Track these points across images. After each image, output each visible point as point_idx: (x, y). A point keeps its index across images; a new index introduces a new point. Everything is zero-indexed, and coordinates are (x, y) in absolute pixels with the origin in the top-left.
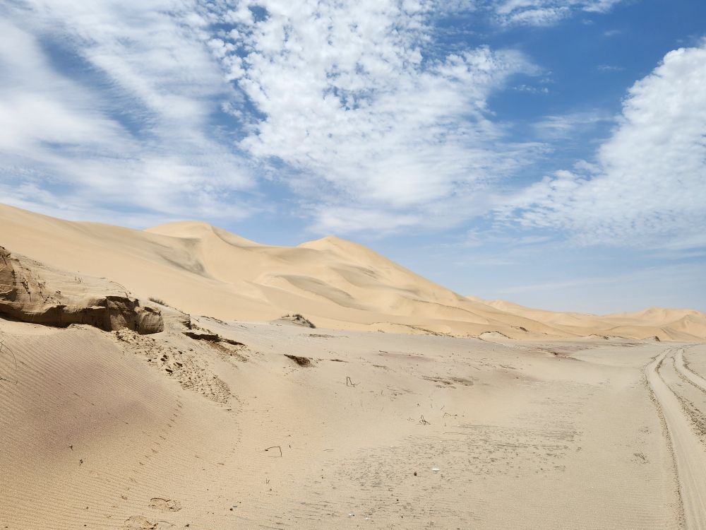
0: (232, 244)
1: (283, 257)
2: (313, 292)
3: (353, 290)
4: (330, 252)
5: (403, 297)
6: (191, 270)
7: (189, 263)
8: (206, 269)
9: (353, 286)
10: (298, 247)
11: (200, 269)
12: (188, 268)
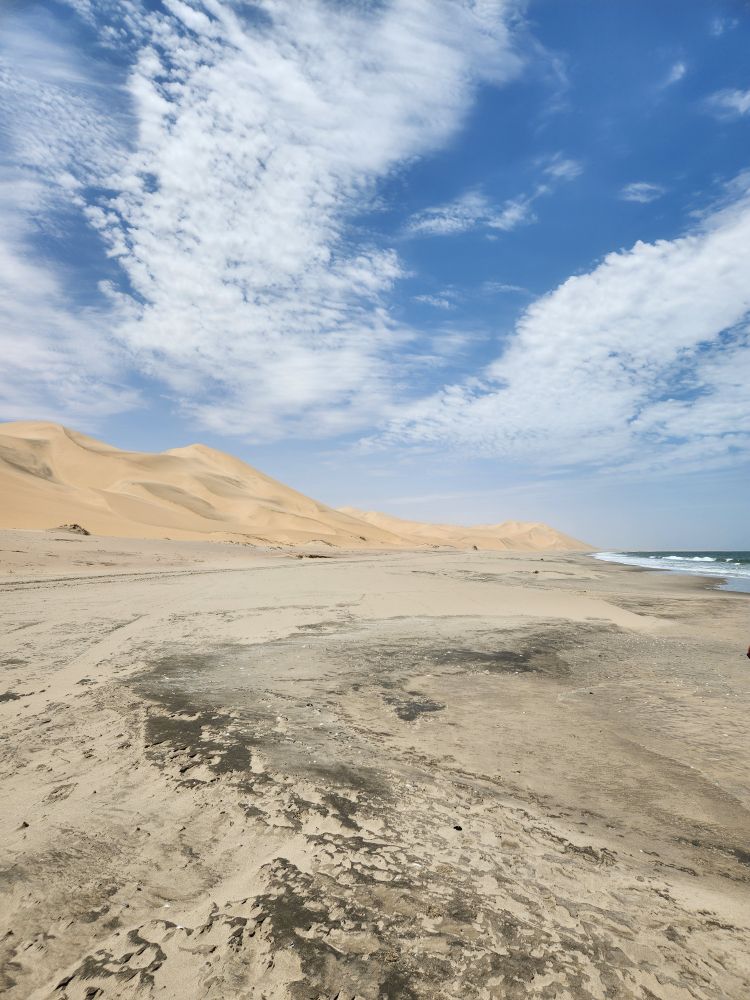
0: (84, 448)
1: (143, 464)
2: (170, 501)
3: (213, 500)
4: (196, 461)
5: (263, 507)
6: (36, 474)
7: (34, 467)
8: (54, 473)
9: (214, 496)
10: (163, 453)
11: (47, 473)
12: (33, 472)
